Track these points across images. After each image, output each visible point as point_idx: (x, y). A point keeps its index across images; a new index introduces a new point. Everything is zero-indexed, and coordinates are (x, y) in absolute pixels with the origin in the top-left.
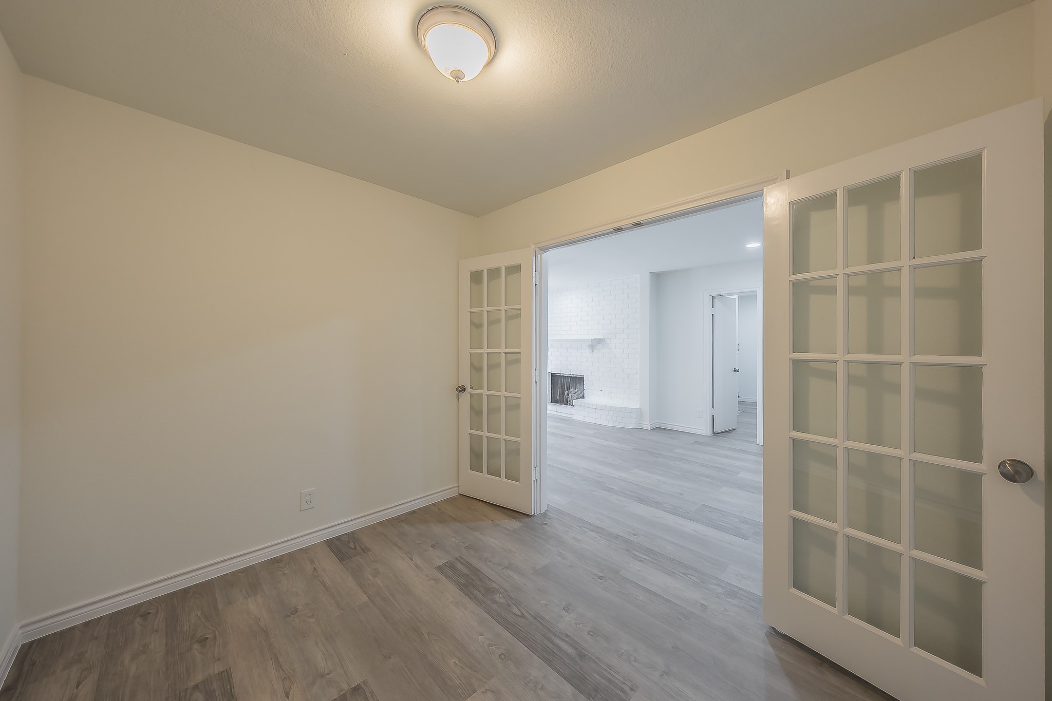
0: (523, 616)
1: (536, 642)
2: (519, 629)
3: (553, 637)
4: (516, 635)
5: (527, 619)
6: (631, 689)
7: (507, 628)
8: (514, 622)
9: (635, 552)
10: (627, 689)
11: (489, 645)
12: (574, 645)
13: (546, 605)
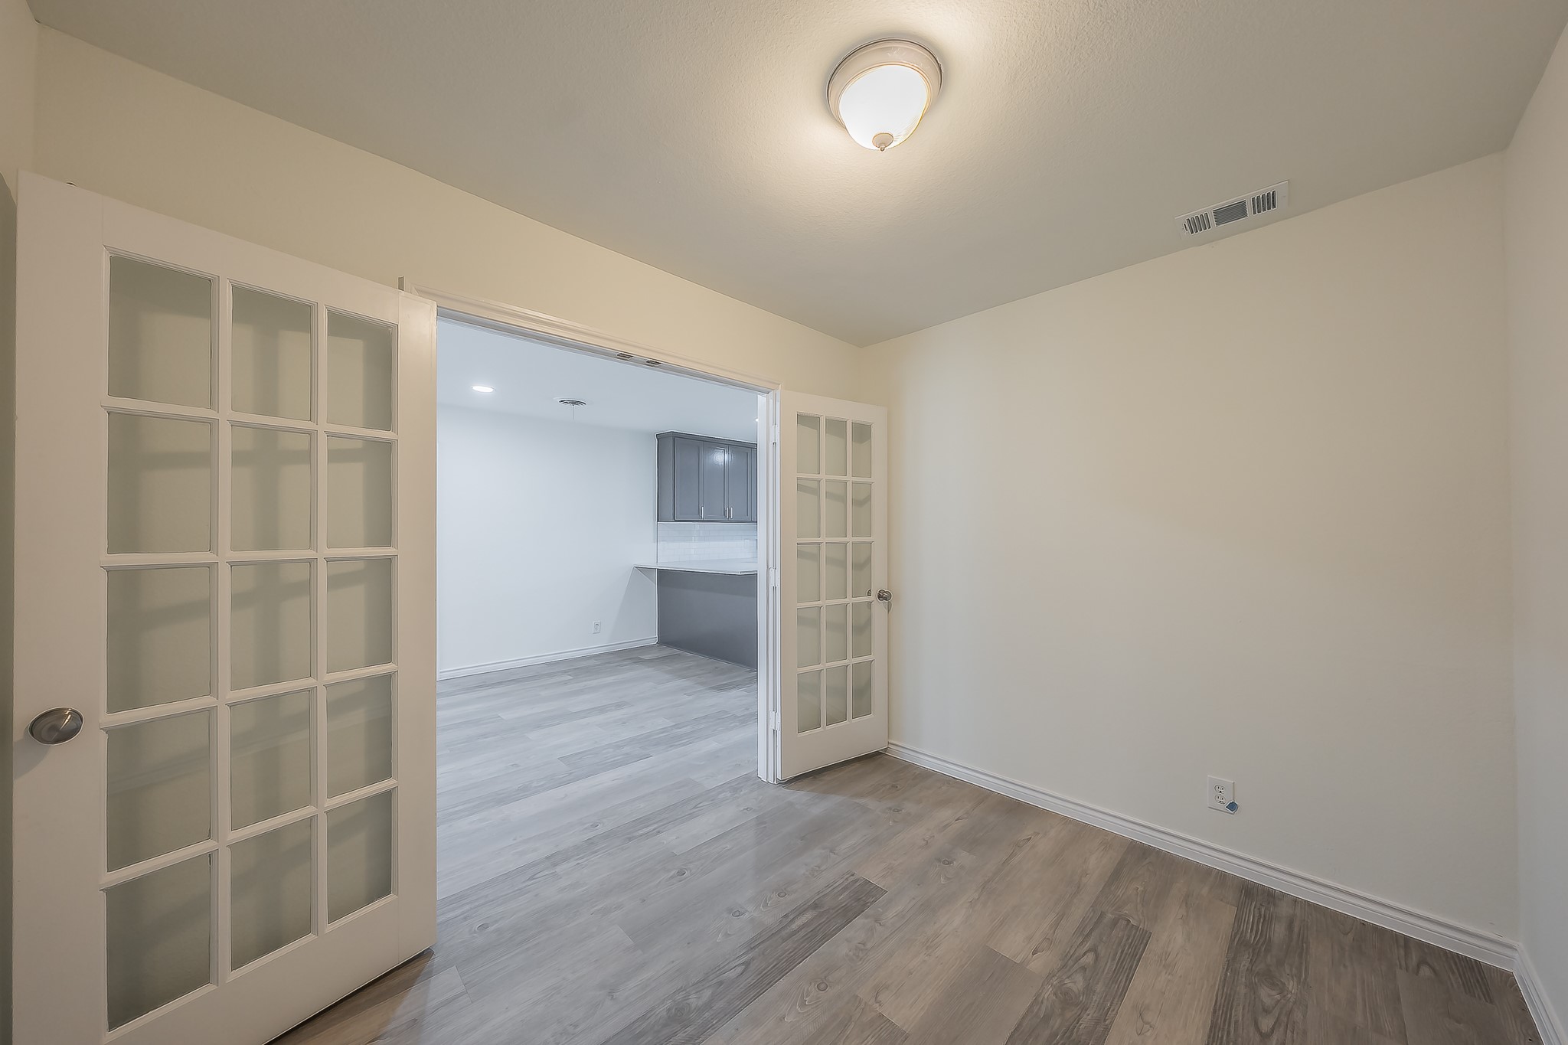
0: (747, 964)
1: (795, 949)
2: (772, 968)
3: (788, 930)
4: (783, 972)
5: (753, 959)
6: (853, 875)
7: (770, 984)
8: (759, 974)
9: (637, 834)
10: (852, 878)
11: (803, 1004)
12: (800, 911)
13: (727, 935)
